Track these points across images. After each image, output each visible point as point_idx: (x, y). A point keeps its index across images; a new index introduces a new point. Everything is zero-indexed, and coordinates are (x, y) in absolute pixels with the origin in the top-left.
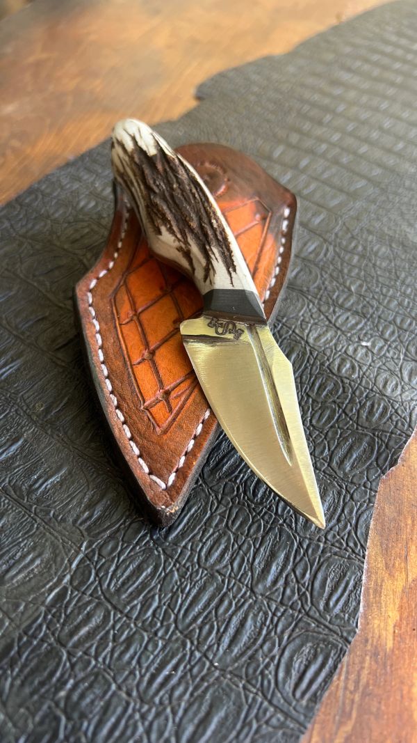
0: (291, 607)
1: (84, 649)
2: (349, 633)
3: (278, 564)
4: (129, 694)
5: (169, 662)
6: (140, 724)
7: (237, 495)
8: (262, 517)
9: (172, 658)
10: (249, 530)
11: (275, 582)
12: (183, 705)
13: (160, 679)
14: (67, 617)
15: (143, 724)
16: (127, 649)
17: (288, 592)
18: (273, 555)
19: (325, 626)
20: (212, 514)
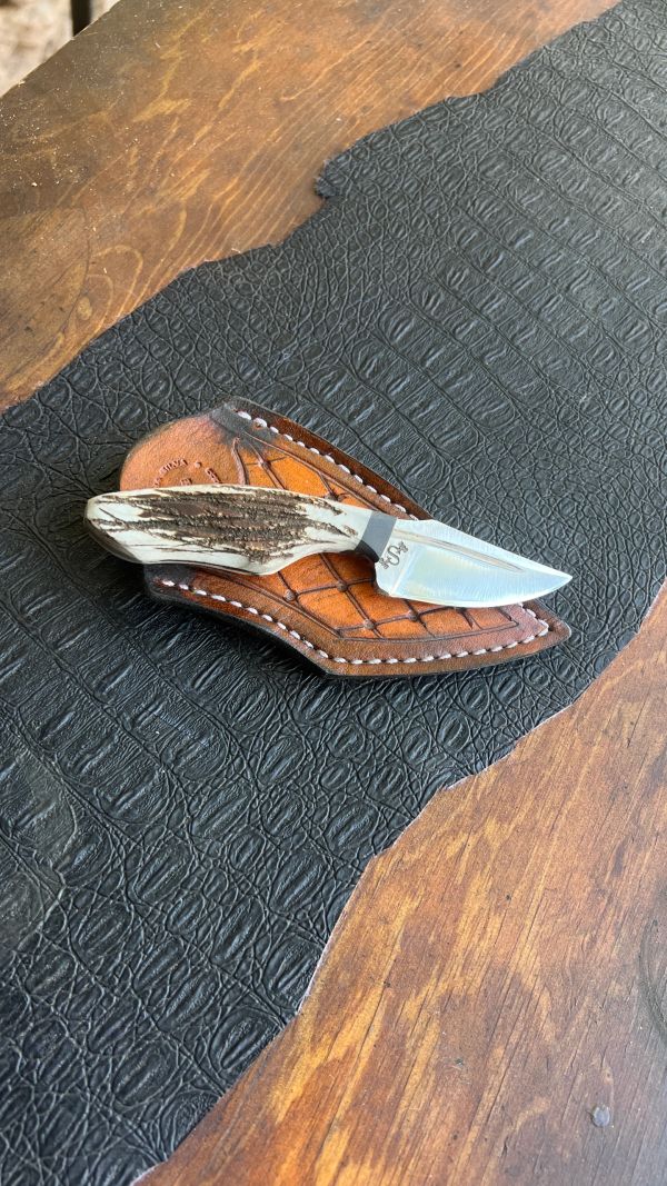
0: (242, 982)
1: (46, 997)
2: (287, 1014)
3: (241, 937)
4: (79, 1042)
5: (119, 1019)
6: (84, 1070)
7: (220, 858)
8: (239, 887)
9: (122, 1016)
10: (222, 898)
11: (233, 955)
12: (124, 1057)
13: (109, 1032)
14: (36, 964)
15: (87, 1070)
16: (84, 1001)
17: (244, 966)
18: (239, 928)
19: (268, 1004)
20: (191, 874)
